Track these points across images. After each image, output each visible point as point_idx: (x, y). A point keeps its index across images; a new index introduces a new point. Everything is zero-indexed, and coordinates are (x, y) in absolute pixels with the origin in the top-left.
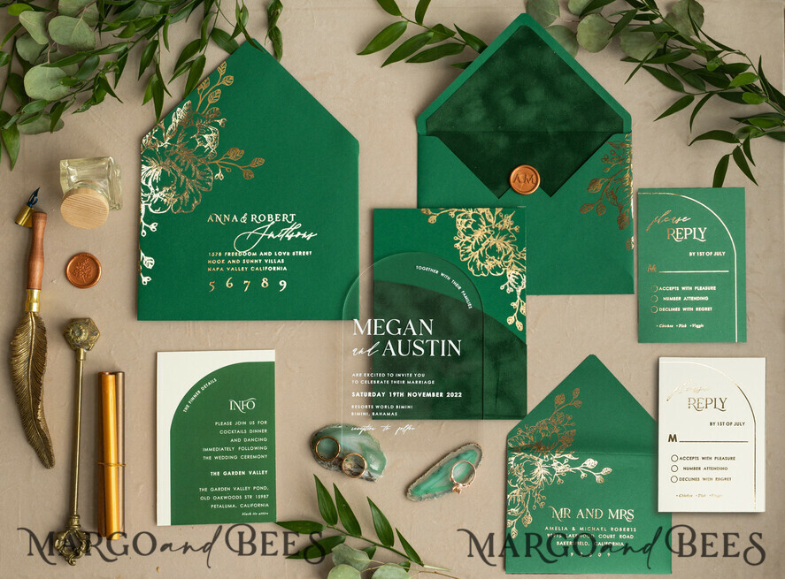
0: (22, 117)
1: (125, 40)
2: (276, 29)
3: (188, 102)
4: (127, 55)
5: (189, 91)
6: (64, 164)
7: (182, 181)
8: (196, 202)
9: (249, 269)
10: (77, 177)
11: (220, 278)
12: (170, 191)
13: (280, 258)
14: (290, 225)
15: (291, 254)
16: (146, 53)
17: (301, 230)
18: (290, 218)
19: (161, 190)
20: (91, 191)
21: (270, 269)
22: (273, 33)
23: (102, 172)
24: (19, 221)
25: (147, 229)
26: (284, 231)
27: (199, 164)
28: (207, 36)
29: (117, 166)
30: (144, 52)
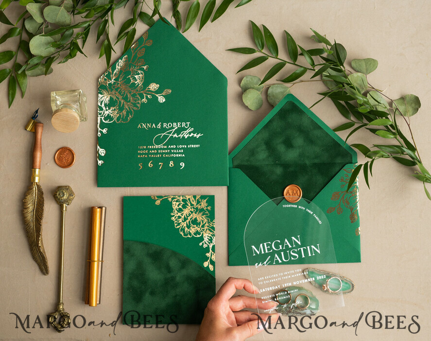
0: (29, 66)
1: (88, 19)
2: (178, 11)
3: (126, 56)
4: (89, 29)
5: (126, 50)
6: (53, 94)
7: (122, 103)
8: (130, 116)
9: (162, 156)
10: (61, 102)
11: (145, 161)
12: (115, 110)
13: (181, 149)
14: (186, 129)
15: (187, 147)
17: (194, 132)
18: (186, 125)
19: (109, 109)
20: (69, 110)
21: (175, 155)
22: (176, 14)
23: (76, 99)
24: (27, 128)
25: (101, 132)
26: (183, 133)
27: (132, 93)
28: (137, 17)
29: (84, 95)
30: (100, 27)
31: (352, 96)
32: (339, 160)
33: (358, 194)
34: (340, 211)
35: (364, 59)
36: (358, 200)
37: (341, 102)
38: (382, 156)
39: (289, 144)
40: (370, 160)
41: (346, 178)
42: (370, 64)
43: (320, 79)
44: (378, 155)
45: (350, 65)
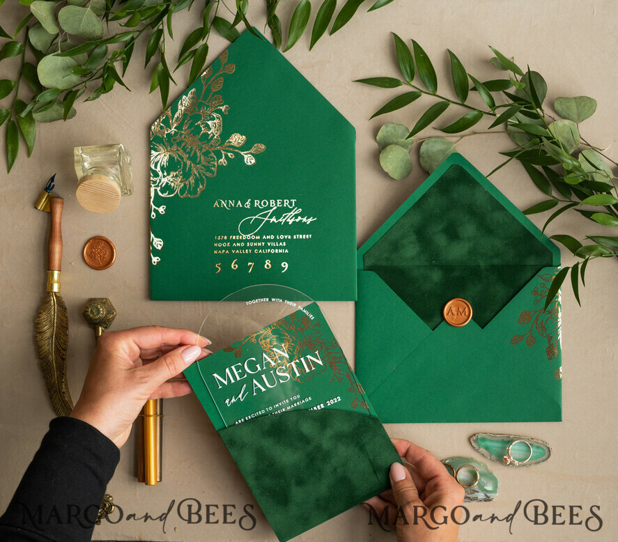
0: (37, 106)
1: (131, 29)
2: (275, 17)
3: (193, 90)
4: (133, 44)
5: (193, 80)
7: (188, 166)
8: (201, 187)
9: (253, 251)
10: (90, 164)
11: (226, 260)
12: (177, 176)
14: (291, 210)
15: (292, 237)
16: (152, 41)
17: (302, 215)
18: (291, 204)
19: (168, 174)
20: (104, 177)
21: (273, 251)
22: (272, 21)
23: (114, 159)
24: (38, 206)
25: (156, 211)
26: (286, 216)
27: (204, 150)
28: (209, 25)
29: (127, 153)
30: (150, 41)
31: (554, 157)
32: (531, 261)
33: (560, 315)
34: (531, 341)
35: (575, 98)
36: (559, 324)
37: (537, 167)
38: (601, 255)
39: (452, 233)
40: (581, 260)
41: (542, 289)
42: (584, 106)
43: (503, 130)
44: (594, 253)
45: (552, 106)
